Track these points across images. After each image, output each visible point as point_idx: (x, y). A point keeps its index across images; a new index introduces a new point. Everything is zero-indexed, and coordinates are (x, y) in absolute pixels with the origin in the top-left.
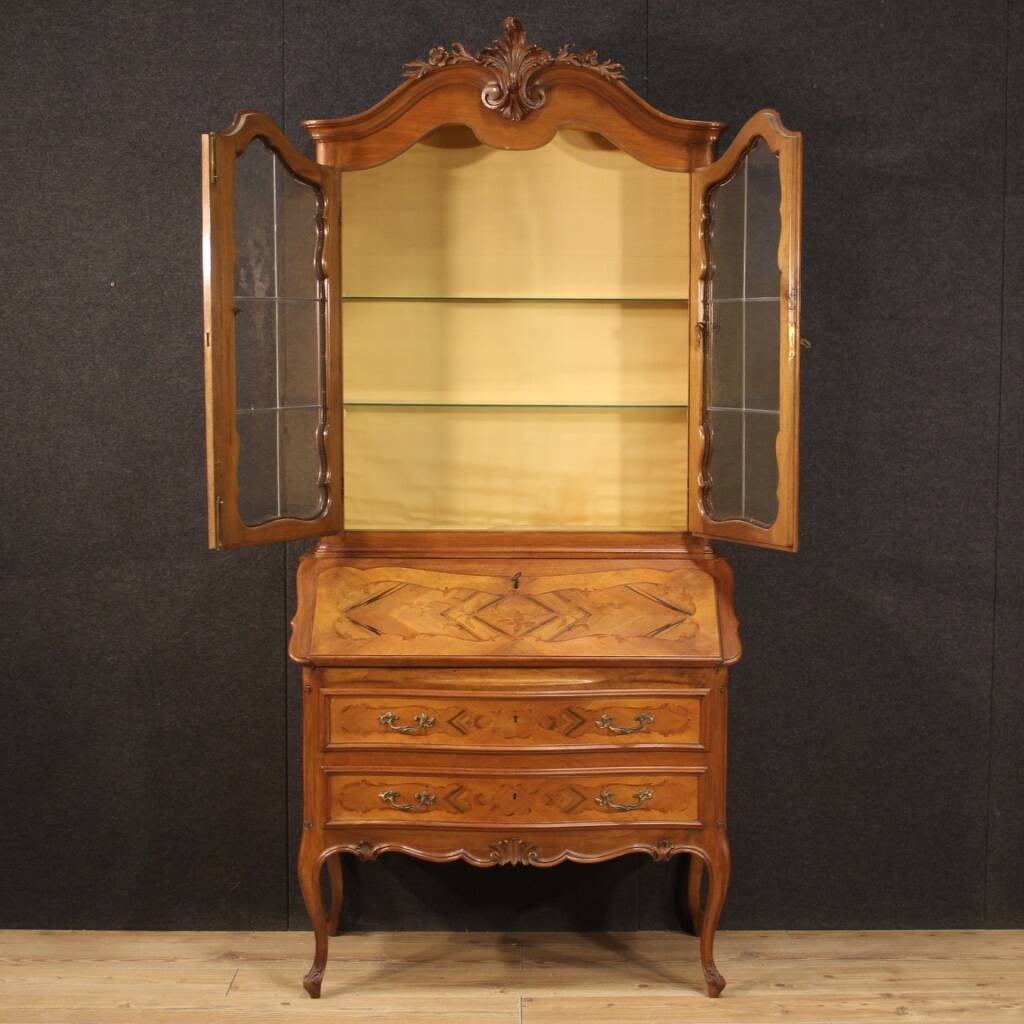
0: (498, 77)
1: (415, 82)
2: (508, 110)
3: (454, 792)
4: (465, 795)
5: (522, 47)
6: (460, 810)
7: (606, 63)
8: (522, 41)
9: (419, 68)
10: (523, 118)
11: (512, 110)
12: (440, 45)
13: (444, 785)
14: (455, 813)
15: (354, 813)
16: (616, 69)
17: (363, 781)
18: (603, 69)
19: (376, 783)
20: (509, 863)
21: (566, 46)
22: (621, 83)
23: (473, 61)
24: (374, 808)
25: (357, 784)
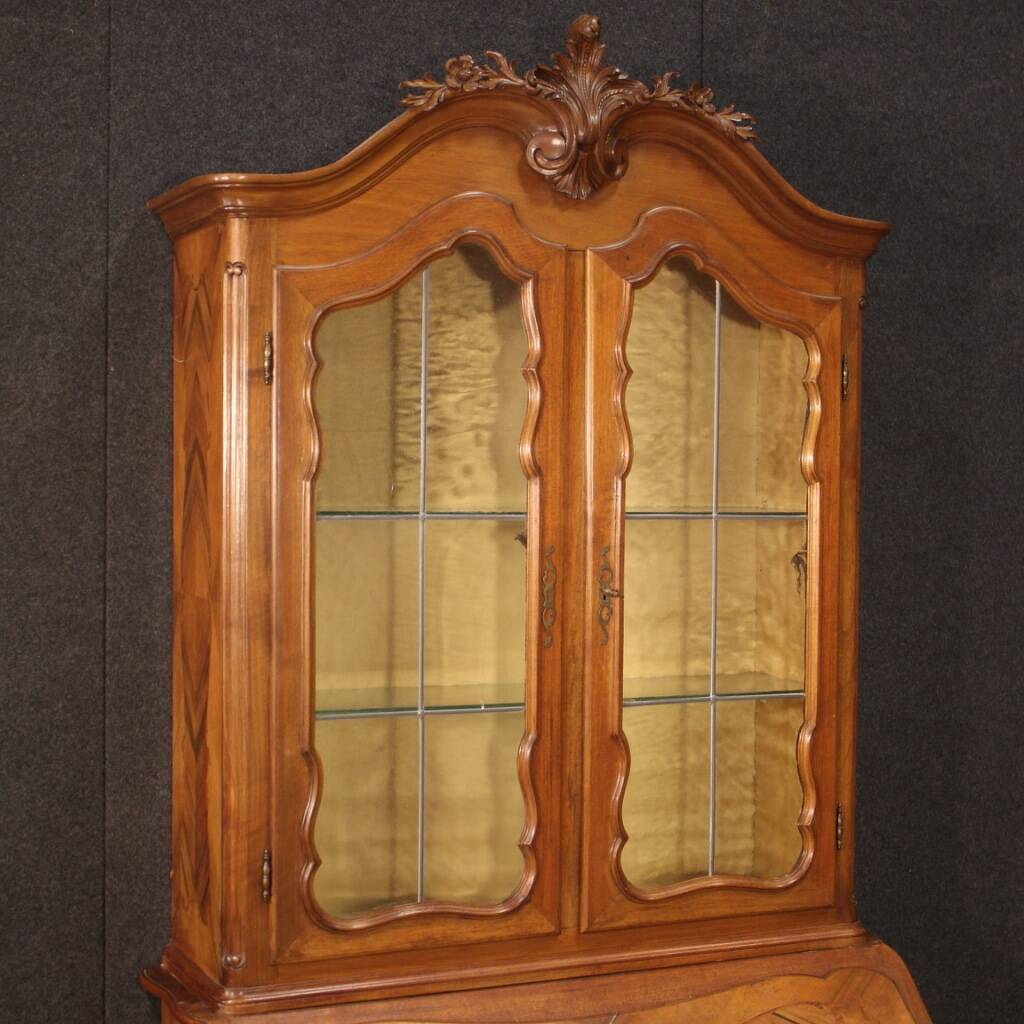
0: (563, 118)
1: (422, 116)
2: (569, 178)
5: (596, 71)
7: (726, 110)
8: (595, 59)
9: (434, 90)
10: (590, 196)
11: (576, 180)
12: (467, 52)
16: (745, 122)
18: (724, 120)
21: (668, 75)
22: (751, 146)
23: (524, 86)
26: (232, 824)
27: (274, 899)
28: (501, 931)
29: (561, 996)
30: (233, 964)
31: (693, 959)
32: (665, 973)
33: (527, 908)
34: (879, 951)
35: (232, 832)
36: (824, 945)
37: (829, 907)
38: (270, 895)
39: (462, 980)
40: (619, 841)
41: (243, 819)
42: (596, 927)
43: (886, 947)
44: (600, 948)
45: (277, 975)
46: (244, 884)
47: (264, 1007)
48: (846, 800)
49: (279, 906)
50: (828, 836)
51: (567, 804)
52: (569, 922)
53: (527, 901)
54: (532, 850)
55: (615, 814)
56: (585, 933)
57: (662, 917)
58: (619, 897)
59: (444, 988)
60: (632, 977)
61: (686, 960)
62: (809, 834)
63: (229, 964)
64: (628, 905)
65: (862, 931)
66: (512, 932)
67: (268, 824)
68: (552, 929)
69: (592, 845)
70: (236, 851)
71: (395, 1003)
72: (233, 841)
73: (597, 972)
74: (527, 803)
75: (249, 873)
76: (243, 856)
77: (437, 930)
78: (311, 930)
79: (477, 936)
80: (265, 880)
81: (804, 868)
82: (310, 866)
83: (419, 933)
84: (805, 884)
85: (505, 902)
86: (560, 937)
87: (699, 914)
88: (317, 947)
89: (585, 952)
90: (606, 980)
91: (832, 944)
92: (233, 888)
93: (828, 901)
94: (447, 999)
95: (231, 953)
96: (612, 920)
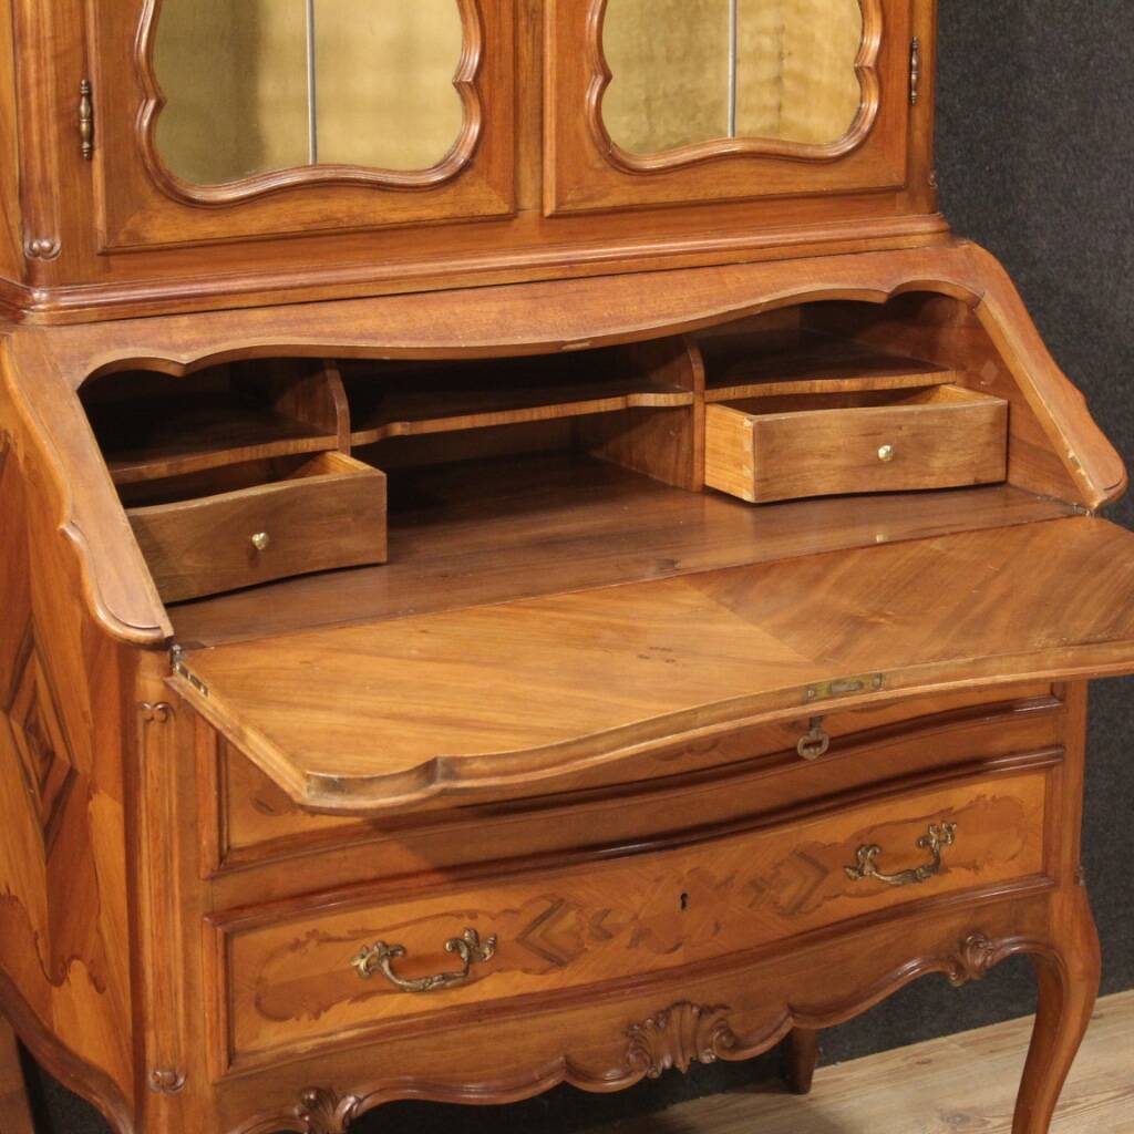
3: (542, 918)
4: (570, 919)
6: (557, 961)
13: (516, 903)
14: (543, 972)
15: (292, 1021)
17: (312, 934)
19: (343, 934)
20: (674, 1069)
24: (341, 999)
25: (296, 945)
26: (30, 40)
27: (98, 154)
28: (431, 210)
29: (521, 304)
30: (43, 252)
31: (705, 259)
32: (668, 277)
33: (468, 176)
34: (968, 253)
35: (30, 53)
36: (890, 243)
37: (897, 189)
38: (91, 149)
39: (379, 280)
40: (600, 80)
41: (47, 33)
42: (568, 207)
43: (978, 249)
44: (573, 239)
45: (108, 269)
46: (53, 131)
47: (93, 314)
48: (924, 31)
49: (107, 164)
50: (897, 85)
51: (523, 23)
52: (528, 202)
53: (467, 166)
54: (473, 89)
55: (594, 38)
56: (551, 217)
57: (660, 195)
58: (598, 165)
59: (350, 292)
60: (620, 281)
61: (696, 260)
62: (871, 79)
63: (36, 254)
64: (614, 177)
65: (945, 225)
66: (447, 211)
67: (84, 40)
68: (505, 209)
69: (559, 85)
70: (39, 82)
71: (283, 311)
72: (32, 68)
73: (570, 274)
74: (464, 20)
75: (60, 116)
76: (49, 89)
77: (340, 207)
78: (155, 202)
79: (397, 217)
80: (84, 127)
81: (866, 128)
82: (152, 104)
83: (311, 210)
84: (866, 152)
85: (438, 166)
86: (516, 222)
87: (714, 193)
88: (166, 227)
89: (551, 246)
90: (583, 284)
91: (903, 242)
92: (35, 139)
93: (897, 178)
94: (356, 307)
95: (37, 236)
96: (590, 198)
